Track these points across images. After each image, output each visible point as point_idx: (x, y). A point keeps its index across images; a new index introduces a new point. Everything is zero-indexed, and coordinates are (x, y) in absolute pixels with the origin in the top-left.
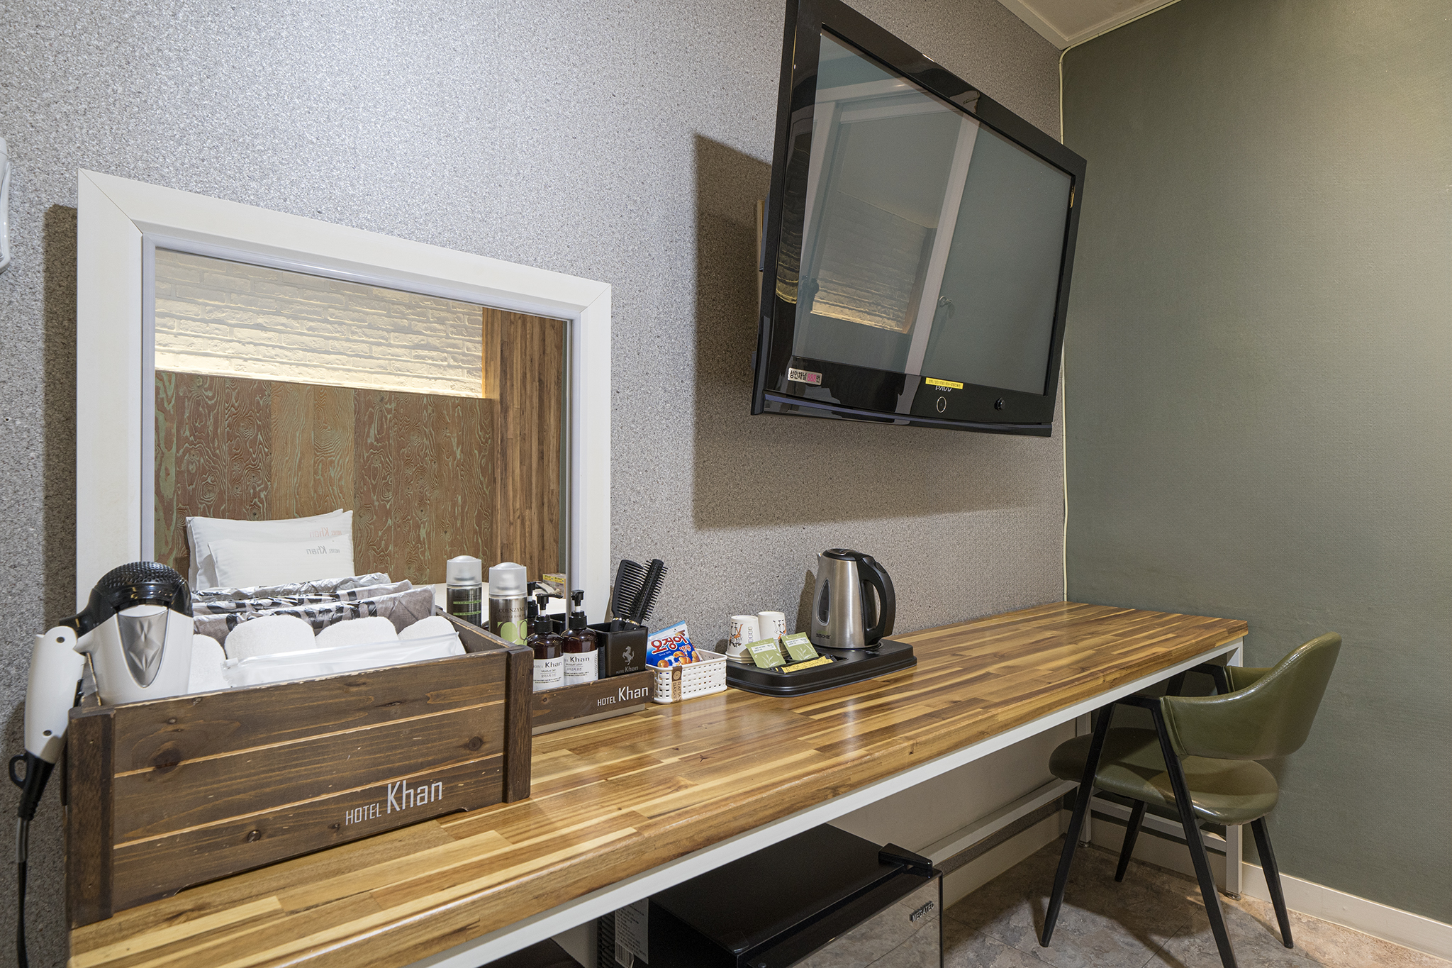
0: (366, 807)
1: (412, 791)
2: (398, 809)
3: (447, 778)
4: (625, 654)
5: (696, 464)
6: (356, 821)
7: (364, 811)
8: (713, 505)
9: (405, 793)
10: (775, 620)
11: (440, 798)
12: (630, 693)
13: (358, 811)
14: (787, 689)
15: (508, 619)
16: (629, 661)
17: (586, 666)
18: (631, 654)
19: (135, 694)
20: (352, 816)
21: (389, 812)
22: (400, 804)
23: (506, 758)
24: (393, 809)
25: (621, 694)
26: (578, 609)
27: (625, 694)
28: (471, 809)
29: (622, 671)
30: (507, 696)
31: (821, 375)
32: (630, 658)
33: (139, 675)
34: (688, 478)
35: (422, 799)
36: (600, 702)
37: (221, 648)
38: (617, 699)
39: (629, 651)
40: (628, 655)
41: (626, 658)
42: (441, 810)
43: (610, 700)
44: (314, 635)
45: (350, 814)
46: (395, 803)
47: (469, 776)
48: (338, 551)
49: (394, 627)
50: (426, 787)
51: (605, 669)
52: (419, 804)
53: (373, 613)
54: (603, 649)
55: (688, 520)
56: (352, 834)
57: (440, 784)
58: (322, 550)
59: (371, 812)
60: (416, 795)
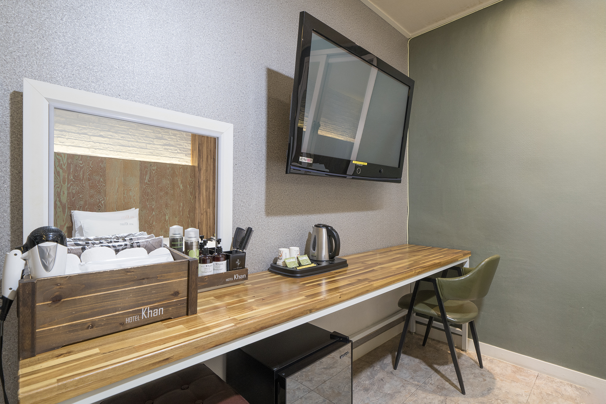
0: (134, 317)
1: (151, 311)
2: (146, 318)
3: (165, 306)
4: (237, 262)
5: (266, 192)
6: (130, 322)
7: (133, 318)
8: (273, 207)
9: (149, 312)
10: (295, 251)
11: (162, 314)
12: (239, 277)
13: (131, 318)
14: (298, 275)
15: (192, 249)
16: (238, 265)
17: (222, 267)
18: (239, 262)
19: (44, 274)
20: (128, 320)
21: (143, 319)
22: (147, 316)
23: (188, 299)
24: (144, 318)
25: (235, 277)
26: (219, 246)
27: (236, 277)
28: (174, 318)
29: (236, 269)
30: (188, 276)
31: (312, 159)
32: (239, 264)
33: (46, 268)
34: (263, 197)
35: (155, 314)
36: (227, 280)
37: (79, 259)
38: (233, 279)
39: (238, 261)
40: (238, 263)
41: (237, 264)
42: (163, 318)
43: (231, 279)
44: (115, 254)
45: (127, 319)
46: (145, 315)
47: (174, 305)
48: (133, 224)
49: (147, 251)
50: (157, 310)
51: (229, 268)
52: (154, 316)
53: (139, 246)
54: (228, 260)
55: (263, 212)
56: (128, 327)
57: (162, 308)
58: (126, 224)
59: (136, 318)
60: (153, 313)
